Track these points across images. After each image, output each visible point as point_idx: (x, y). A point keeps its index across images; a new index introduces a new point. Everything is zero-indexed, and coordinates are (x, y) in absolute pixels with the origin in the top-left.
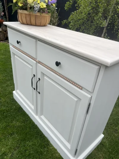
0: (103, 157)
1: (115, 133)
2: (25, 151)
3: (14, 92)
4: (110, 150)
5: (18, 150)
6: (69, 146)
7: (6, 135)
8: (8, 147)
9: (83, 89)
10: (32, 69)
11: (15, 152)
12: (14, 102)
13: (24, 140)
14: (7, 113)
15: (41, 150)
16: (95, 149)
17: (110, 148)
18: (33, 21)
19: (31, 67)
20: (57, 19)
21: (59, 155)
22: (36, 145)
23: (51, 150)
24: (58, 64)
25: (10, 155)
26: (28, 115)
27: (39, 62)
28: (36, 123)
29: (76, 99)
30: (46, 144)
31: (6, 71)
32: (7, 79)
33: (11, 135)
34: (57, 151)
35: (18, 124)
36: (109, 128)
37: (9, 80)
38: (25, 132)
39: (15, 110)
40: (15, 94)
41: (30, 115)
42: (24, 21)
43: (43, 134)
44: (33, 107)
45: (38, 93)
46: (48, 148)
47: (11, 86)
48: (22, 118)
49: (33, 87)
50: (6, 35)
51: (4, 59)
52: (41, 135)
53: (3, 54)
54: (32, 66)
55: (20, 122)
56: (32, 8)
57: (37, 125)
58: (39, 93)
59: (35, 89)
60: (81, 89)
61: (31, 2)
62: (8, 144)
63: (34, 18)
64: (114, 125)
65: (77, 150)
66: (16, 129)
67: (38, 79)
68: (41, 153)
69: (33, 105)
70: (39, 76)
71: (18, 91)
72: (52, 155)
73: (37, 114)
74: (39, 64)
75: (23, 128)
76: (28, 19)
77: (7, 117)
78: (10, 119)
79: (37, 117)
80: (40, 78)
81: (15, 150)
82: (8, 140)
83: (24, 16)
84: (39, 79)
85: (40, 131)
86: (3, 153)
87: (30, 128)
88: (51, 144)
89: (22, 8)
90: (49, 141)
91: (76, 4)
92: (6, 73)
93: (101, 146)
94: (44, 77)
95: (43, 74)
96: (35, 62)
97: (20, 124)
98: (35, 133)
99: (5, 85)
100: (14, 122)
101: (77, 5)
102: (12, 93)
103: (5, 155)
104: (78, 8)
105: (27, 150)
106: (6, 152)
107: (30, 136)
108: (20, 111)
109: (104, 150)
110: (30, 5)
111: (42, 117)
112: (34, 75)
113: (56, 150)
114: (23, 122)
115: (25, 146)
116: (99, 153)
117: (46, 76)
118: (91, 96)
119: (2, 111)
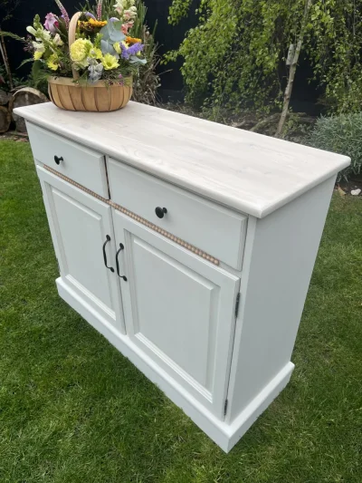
0: (296, 417)
1: (326, 357)
2: (107, 420)
3: (59, 280)
4: (313, 399)
5: (88, 420)
6: (208, 395)
7: (55, 390)
8: (65, 416)
9: (221, 264)
10: (101, 221)
11: (82, 427)
12: (61, 306)
13: (100, 395)
14: (47, 338)
15: (146, 414)
16: (276, 400)
17: (311, 395)
18: (90, 103)
19: (98, 219)
20: (153, 52)
21: (190, 421)
22: (130, 405)
23: (168, 411)
24: (161, 213)
25: (72, 434)
26: (102, 336)
27: (118, 207)
28: (125, 354)
29: (210, 288)
30: (153, 400)
31: (27, 226)
32: (33, 246)
33: (68, 387)
34: (183, 413)
35: (80, 360)
36: (310, 347)
37: (39, 250)
38: (99, 379)
39: (68, 325)
40: (61, 286)
41: (106, 336)
42: (68, 103)
43: (145, 378)
44: (113, 315)
45: (122, 279)
46: (160, 408)
47: (47, 264)
48: (87, 344)
49: (109, 265)
50: (8, 118)
51: (15, 190)
52: (140, 381)
53: (9, 177)
54: (101, 216)
55: (84, 355)
56: (83, 72)
57: (127, 359)
58: (125, 279)
59: (112, 270)
60: (218, 265)
61: (80, 58)
62: (62, 410)
63: (92, 95)
64: (322, 337)
65: (226, 401)
66: (78, 373)
67: (119, 247)
68: (146, 422)
69: (113, 308)
70: (120, 238)
71: (69, 277)
72: (172, 422)
73: (124, 331)
74: (117, 212)
75: (93, 369)
76: (77, 98)
77: (50, 346)
78: (59, 351)
79: (125, 339)
80: (124, 244)
81: (82, 421)
82: (62, 400)
83: (66, 91)
84: (122, 246)
85: (138, 372)
86: (55, 433)
87: (112, 367)
88: (168, 400)
89: (58, 73)
90: (162, 393)
91: (198, 7)
92: (29, 231)
93: (291, 390)
94: (132, 242)
95: (130, 234)
96: (107, 206)
97: (85, 360)
98: (127, 376)
99: (32, 264)
100: (70, 357)
101: (201, 11)
102: (54, 285)
103: (60, 436)
104: (203, 19)
105: (111, 418)
106: (60, 430)
107: (114, 386)
108: (79, 327)
109: (298, 400)
110: (79, 66)
111: (140, 336)
112: (108, 237)
113: (180, 411)
114: (92, 355)
115: (104, 409)
116: (287, 408)
117: (138, 238)
118: (238, 279)
119: (35, 333)
